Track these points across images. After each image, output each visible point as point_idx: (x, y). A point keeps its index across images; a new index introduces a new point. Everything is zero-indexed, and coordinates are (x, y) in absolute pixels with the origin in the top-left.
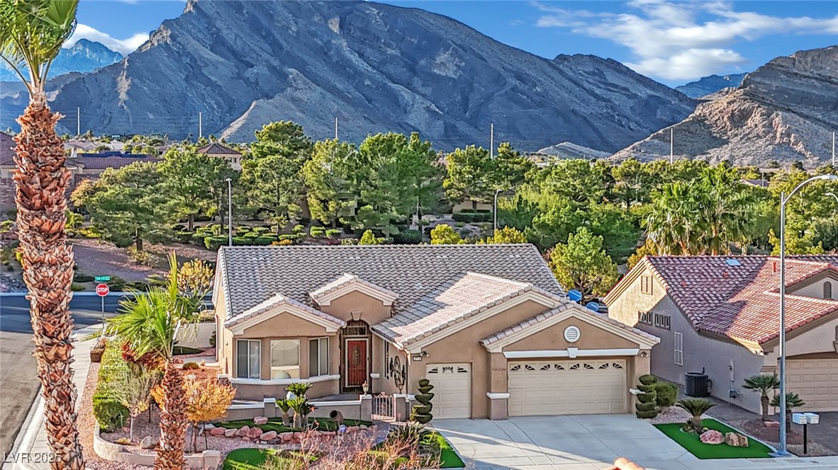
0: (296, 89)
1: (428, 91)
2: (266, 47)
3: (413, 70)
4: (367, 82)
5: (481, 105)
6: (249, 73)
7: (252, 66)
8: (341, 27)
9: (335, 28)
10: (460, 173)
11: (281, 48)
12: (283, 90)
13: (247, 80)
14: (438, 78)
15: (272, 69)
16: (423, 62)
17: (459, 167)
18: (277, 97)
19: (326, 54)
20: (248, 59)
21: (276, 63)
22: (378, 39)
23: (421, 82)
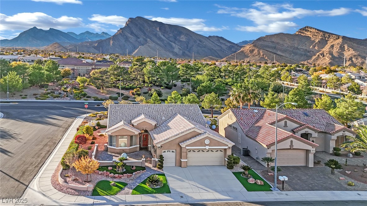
0: (149, 43)
1: (179, 44)
2: (143, 34)
3: (175, 39)
4: (165, 42)
5: (191, 47)
6: (139, 40)
7: (139, 38)
8: (159, 29)
9: (158, 29)
11: (146, 34)
12: (146, 44)
13: (138, 42)
14: (181, 41)
15: (144, 39)
16: (178, 37)
18: (145, 45)
19: (156, 35)
20: (139, 37)
21: (145, 38)
22: (168, 32)
23: (177, 42)
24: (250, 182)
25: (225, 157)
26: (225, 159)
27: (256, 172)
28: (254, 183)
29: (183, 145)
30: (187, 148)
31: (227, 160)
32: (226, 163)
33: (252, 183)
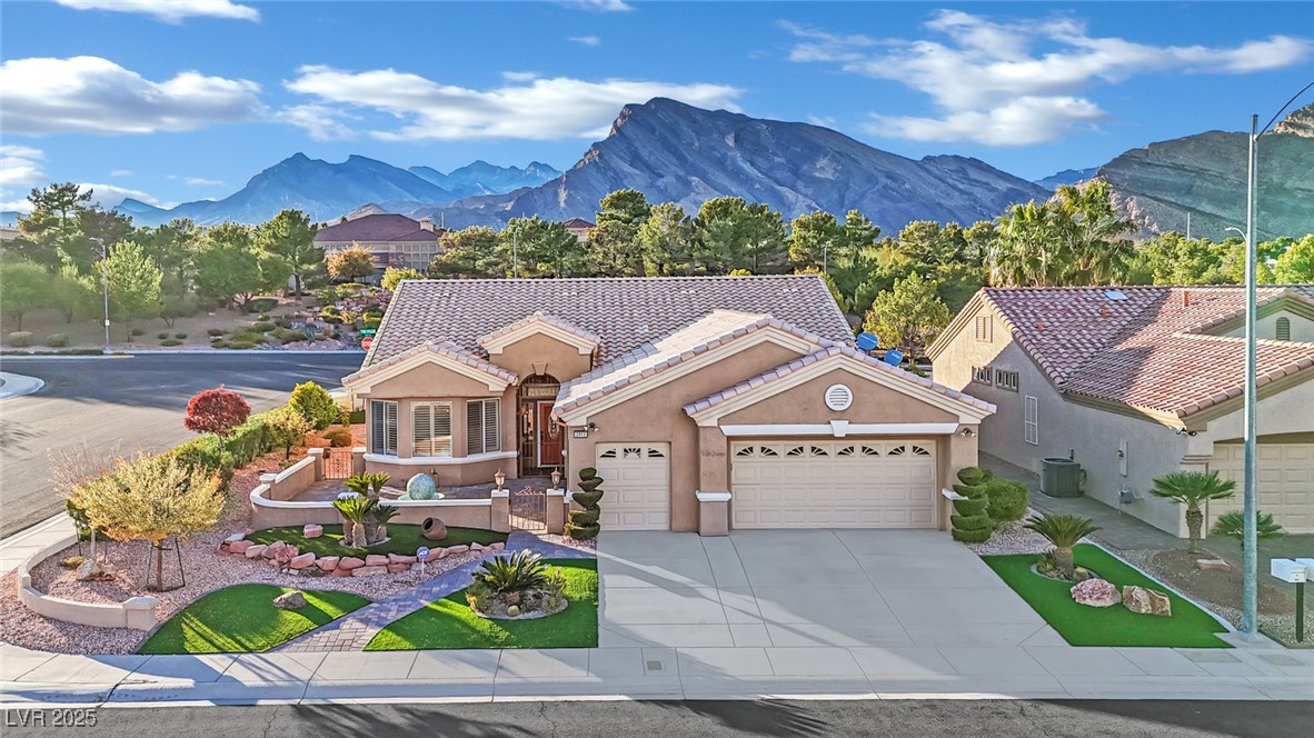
0: (698, 194)
1: (810, 191)
2: (674, 160)
3: (796, 172)
5: (855, 201)
6: (660, 182)
7: (662, 176)
8: (736, 141)
9: (731, 142)
10: (805, 238)
11: (686, 160)
12: (687, 195)
14: (819, 180)
15: (678, 178)
16: (805, 168)
17: (803, 233)
18: (682, 201)
19: (723, 164)
20: (659, 171)
21: (682, 173)
22: (767, 150)
23: (803, 184)
24: (1089, 602)
25: (942, 484)
26: (944, 492)
27: (1122, 556)
28: (1108, 602)
29: (706, 416)
30: (729, 430)
31: (950, 495)
32: (950, 510)
33: (1099, 604)
